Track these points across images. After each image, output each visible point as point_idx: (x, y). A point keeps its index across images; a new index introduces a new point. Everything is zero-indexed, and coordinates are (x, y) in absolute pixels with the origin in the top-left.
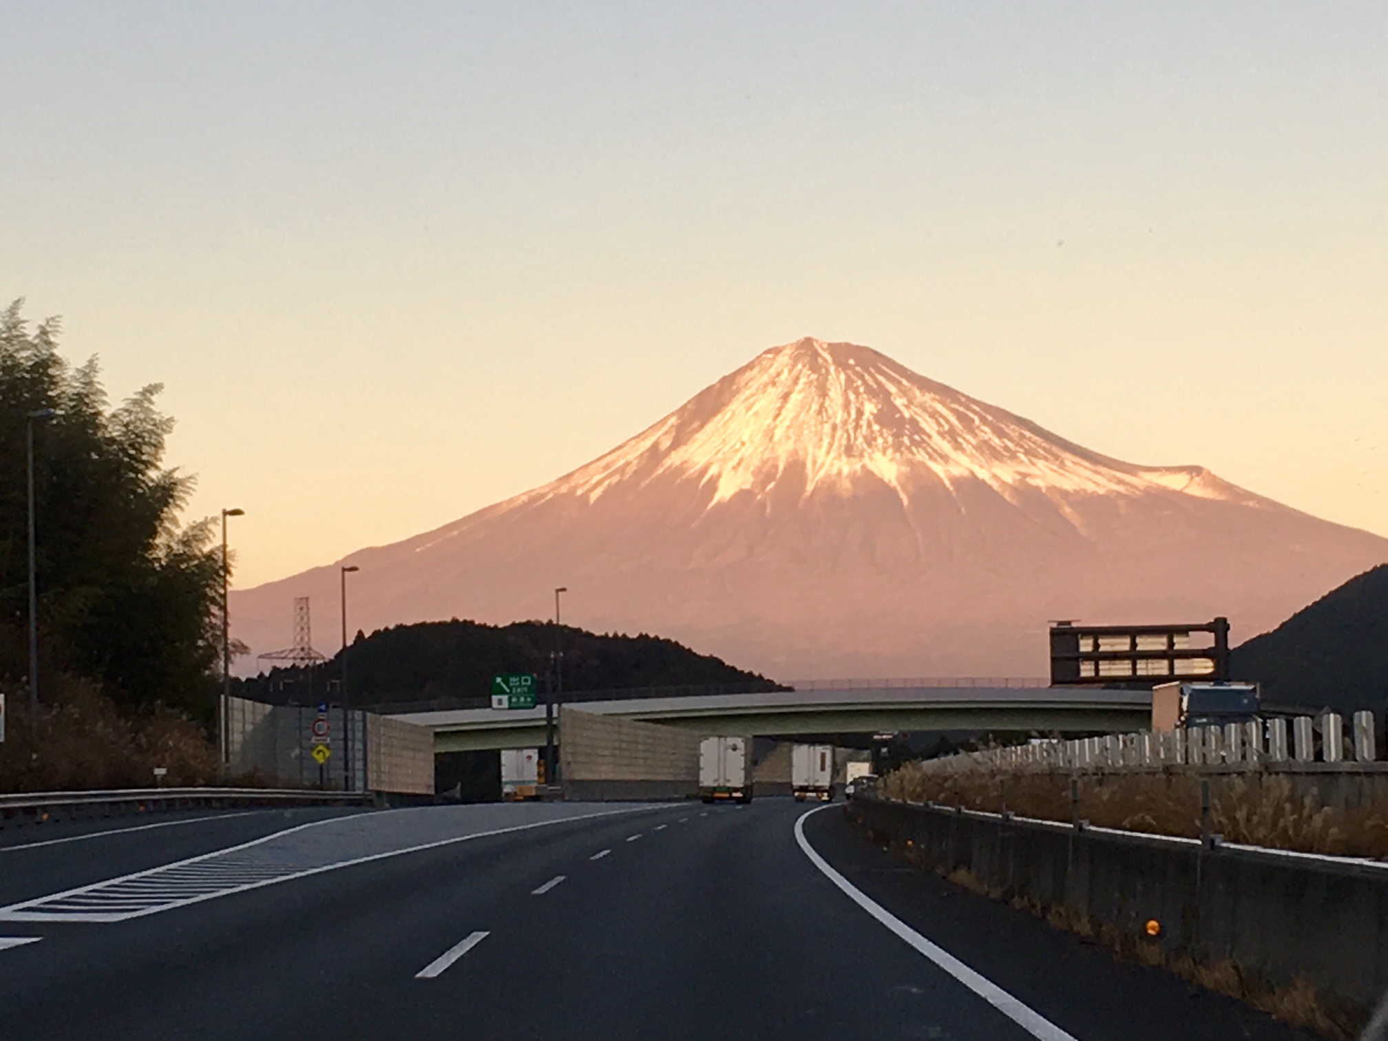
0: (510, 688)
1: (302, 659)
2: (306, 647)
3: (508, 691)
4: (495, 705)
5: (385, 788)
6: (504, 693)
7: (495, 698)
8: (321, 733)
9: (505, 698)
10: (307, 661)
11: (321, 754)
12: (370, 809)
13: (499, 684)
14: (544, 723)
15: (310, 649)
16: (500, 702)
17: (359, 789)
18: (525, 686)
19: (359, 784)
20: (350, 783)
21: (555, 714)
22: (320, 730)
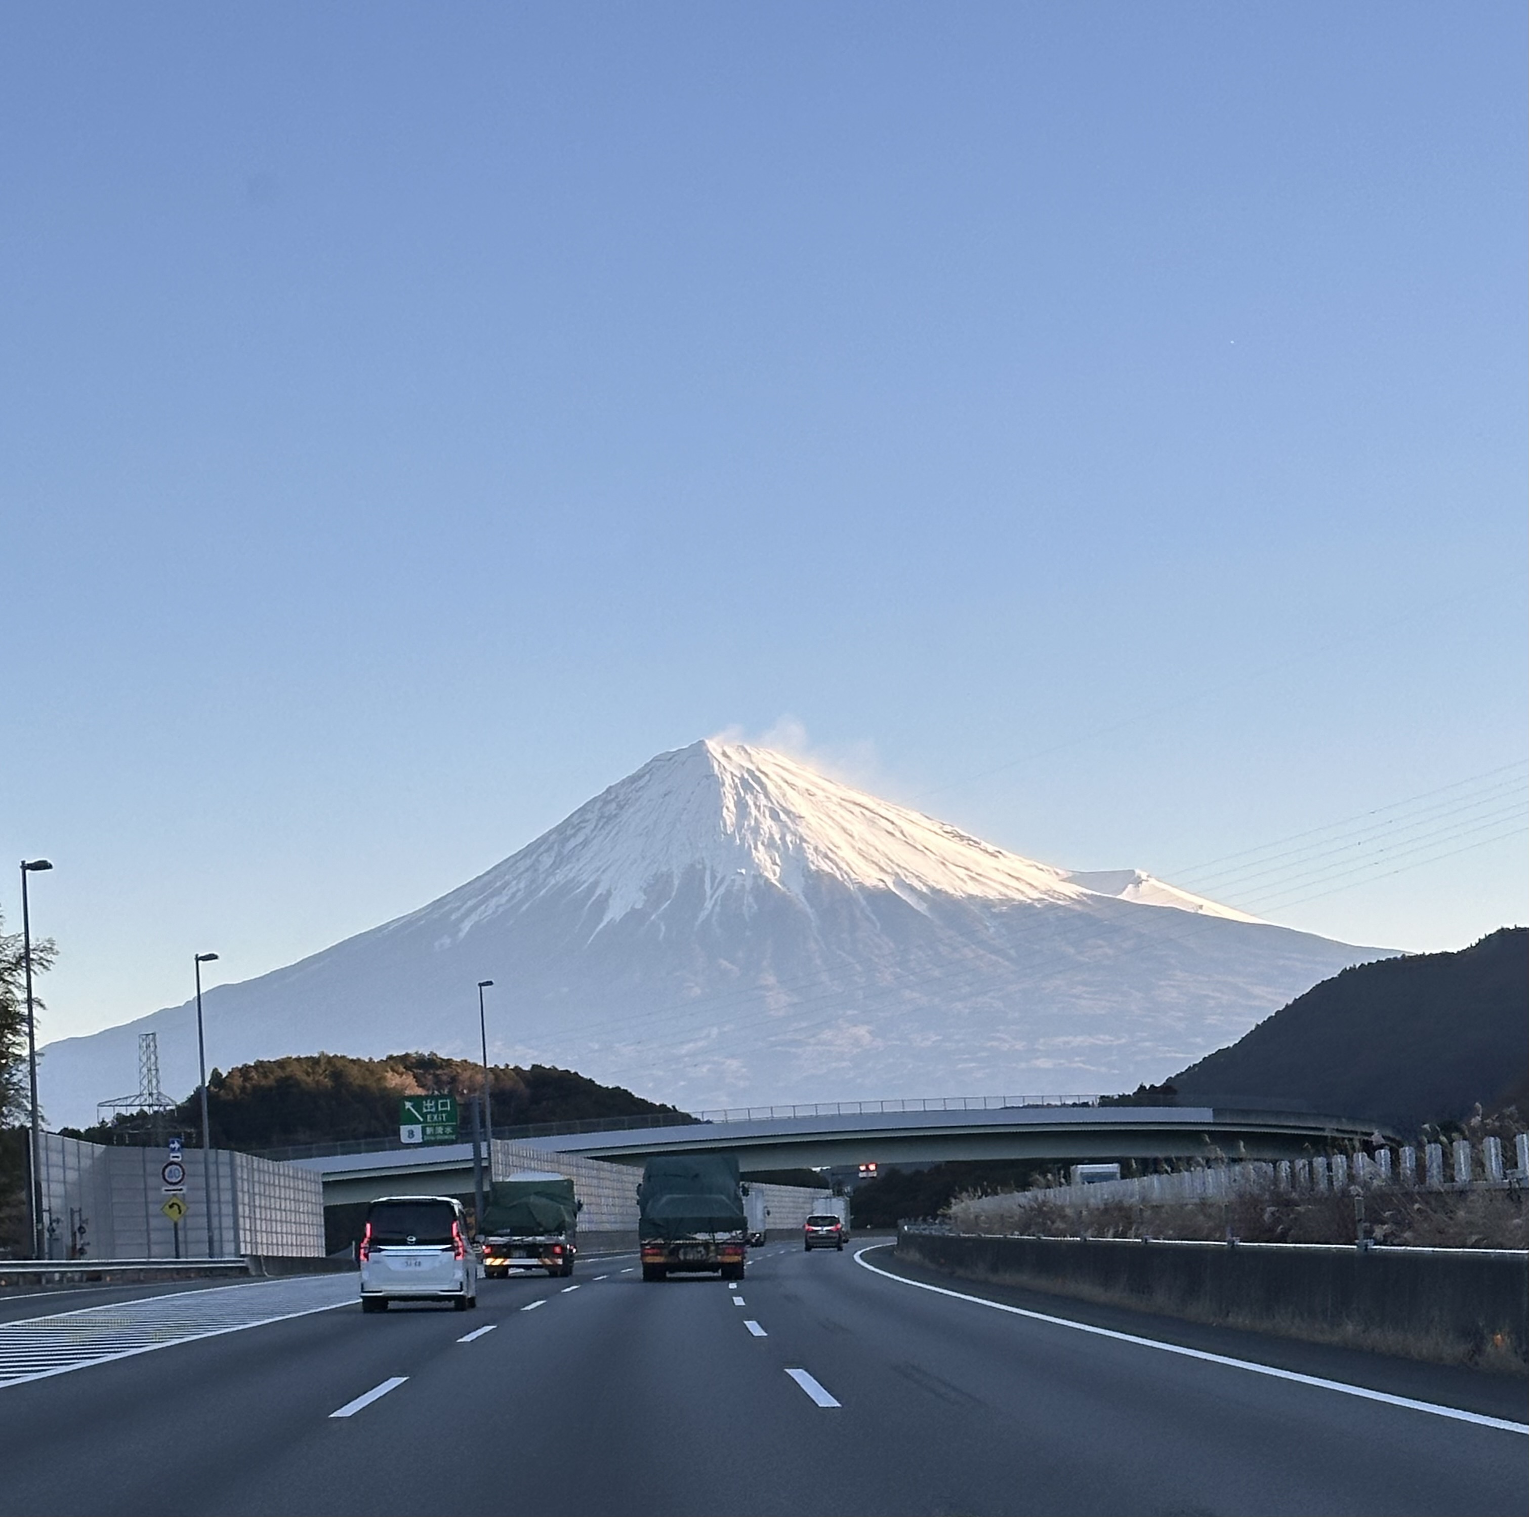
0: (424, 1116)
1: (150, 1106)
2: (155, 1091)
3: (421, 1119)
4: (404, 1139)
5: (262, 1252)
6: (417, 1122)
7: (404, 1129)
8: (174, 1180)
9: (417, 1129)
10: (156, 1108)
11: (176, 1207)
12: (246, 1279)
13: (409, 1109)
14: (471, 1165)
15: (159, 1093)
16: (411, 1134)
17: (229, 1254)
18: (442, 1112)
19: (229, 1247)
20: (216, 1245)
21: (484, 1155)
22: (171, 1177)
